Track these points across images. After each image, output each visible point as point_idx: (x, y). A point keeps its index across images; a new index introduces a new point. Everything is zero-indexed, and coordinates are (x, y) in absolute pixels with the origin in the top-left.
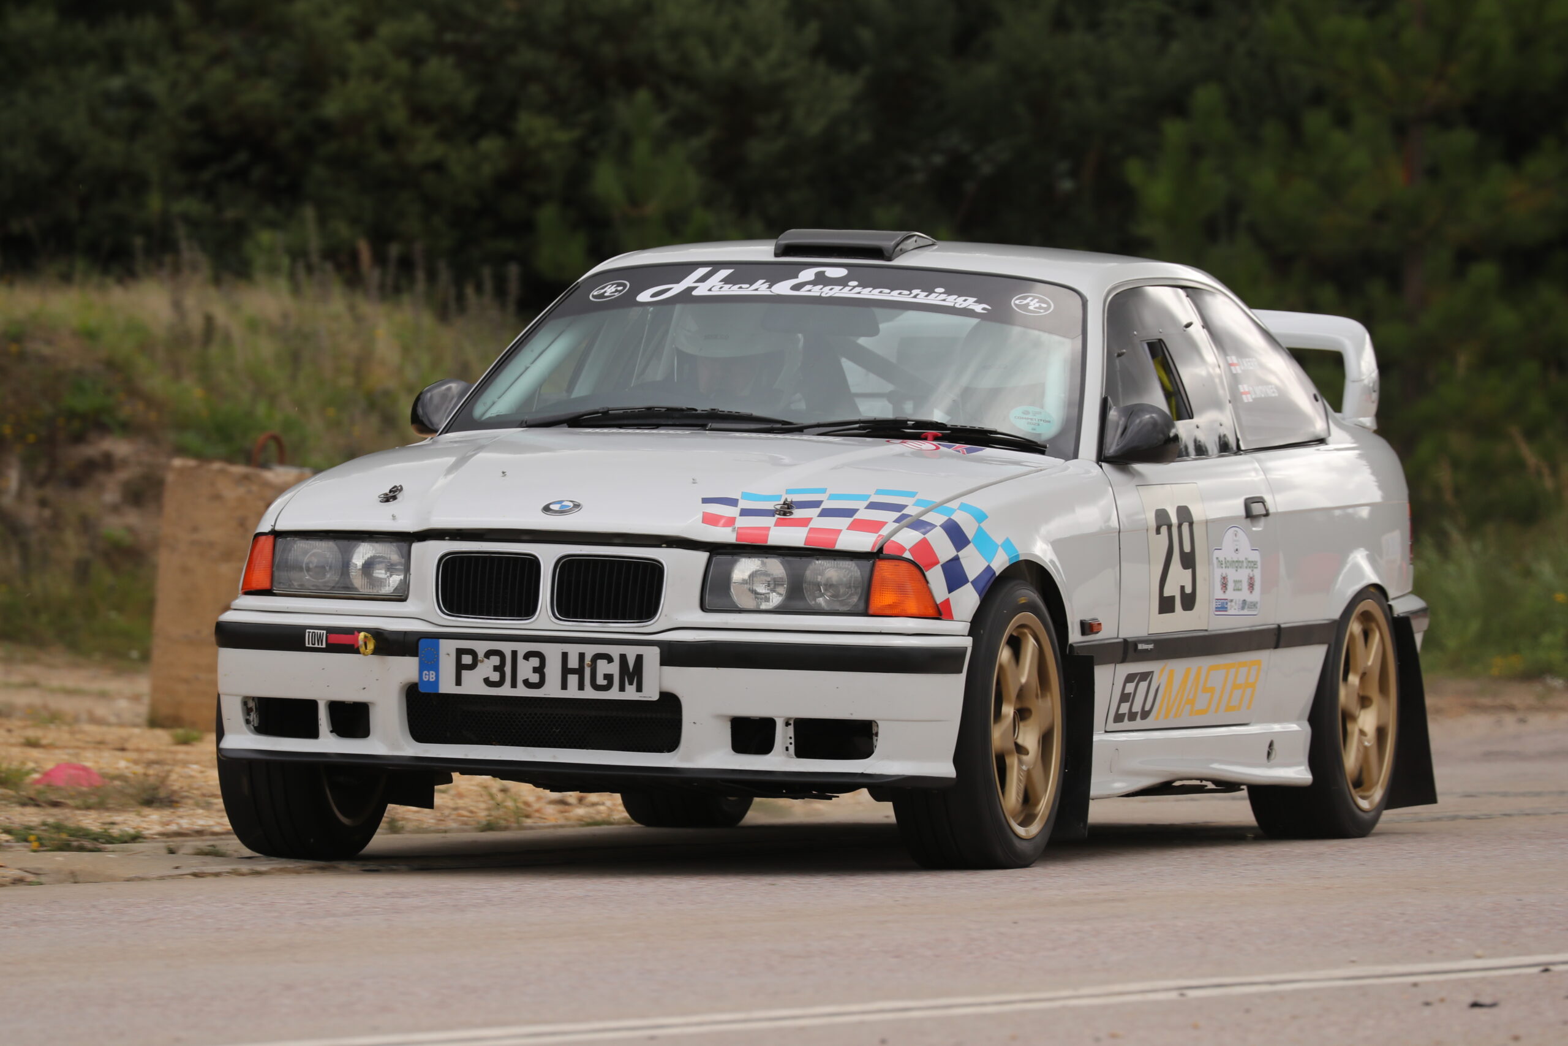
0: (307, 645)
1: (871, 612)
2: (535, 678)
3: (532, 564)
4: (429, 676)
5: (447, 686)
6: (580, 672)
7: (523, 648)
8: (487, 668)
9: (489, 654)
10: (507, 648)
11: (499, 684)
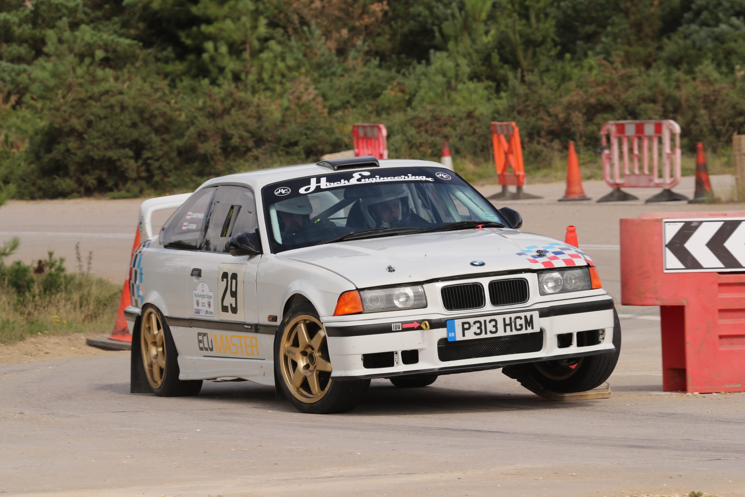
0: (393, 330)
1: (593, 287)
2: (494, 330)
4: (452, 335)
5: (459, 337)
6: (510, 325)
7: (488, 318)
8: (475, 328)
9: (475, 323)
10: (482, 319)
11: (480, 334)
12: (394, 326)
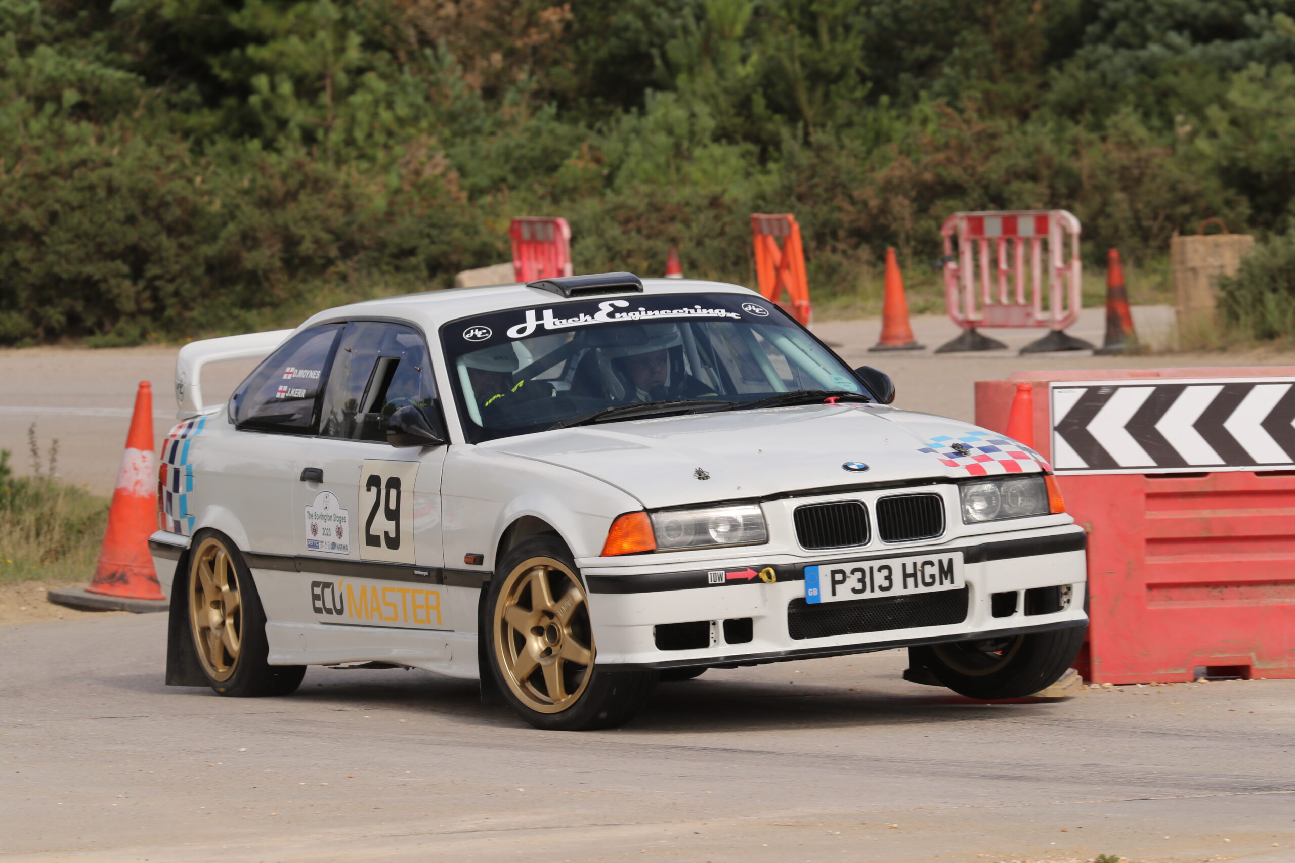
0: (710, 583)
1: (1051, 511)
2: (886, 584)
4: (813, 592)
5: (826, 597)
6: (914, 575)
7: (876, 564)
8: (853, 581)
9: (853, 571)
10: (865, 565)
11: (862, 591)
12: (712, 575)
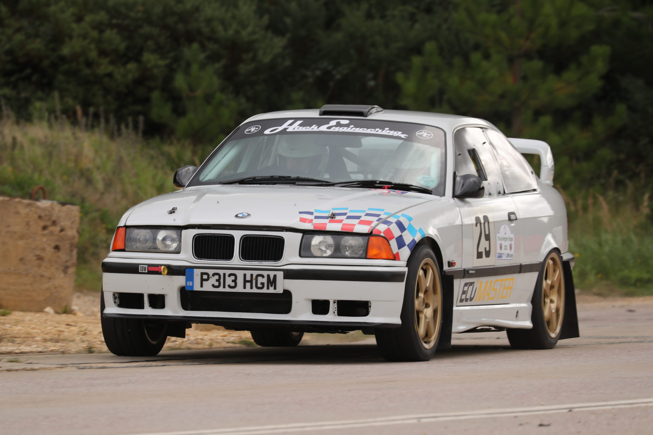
0: (140, 271)
1: (368, 257)
2: (233, 284)
3: (231, 239)
4: (190, 284)
5: (197, 287)
6: (251, 281)
7: (228, 272)
8: (213, 280)
9: (214, 275)
10: (221, 272)
11: (218, 287)
12: (141, 267)
